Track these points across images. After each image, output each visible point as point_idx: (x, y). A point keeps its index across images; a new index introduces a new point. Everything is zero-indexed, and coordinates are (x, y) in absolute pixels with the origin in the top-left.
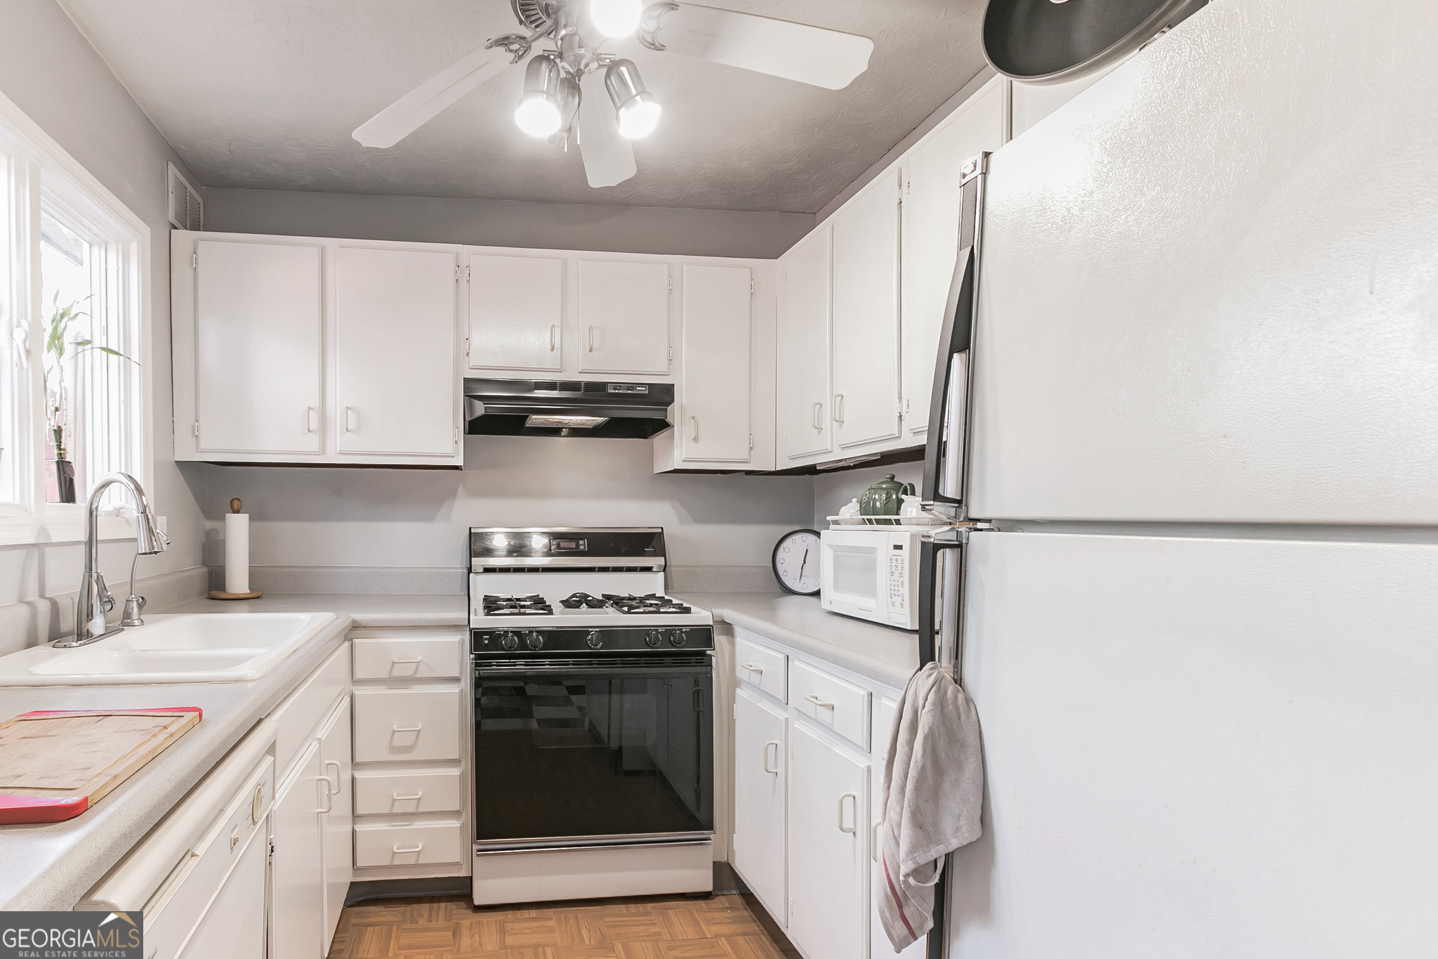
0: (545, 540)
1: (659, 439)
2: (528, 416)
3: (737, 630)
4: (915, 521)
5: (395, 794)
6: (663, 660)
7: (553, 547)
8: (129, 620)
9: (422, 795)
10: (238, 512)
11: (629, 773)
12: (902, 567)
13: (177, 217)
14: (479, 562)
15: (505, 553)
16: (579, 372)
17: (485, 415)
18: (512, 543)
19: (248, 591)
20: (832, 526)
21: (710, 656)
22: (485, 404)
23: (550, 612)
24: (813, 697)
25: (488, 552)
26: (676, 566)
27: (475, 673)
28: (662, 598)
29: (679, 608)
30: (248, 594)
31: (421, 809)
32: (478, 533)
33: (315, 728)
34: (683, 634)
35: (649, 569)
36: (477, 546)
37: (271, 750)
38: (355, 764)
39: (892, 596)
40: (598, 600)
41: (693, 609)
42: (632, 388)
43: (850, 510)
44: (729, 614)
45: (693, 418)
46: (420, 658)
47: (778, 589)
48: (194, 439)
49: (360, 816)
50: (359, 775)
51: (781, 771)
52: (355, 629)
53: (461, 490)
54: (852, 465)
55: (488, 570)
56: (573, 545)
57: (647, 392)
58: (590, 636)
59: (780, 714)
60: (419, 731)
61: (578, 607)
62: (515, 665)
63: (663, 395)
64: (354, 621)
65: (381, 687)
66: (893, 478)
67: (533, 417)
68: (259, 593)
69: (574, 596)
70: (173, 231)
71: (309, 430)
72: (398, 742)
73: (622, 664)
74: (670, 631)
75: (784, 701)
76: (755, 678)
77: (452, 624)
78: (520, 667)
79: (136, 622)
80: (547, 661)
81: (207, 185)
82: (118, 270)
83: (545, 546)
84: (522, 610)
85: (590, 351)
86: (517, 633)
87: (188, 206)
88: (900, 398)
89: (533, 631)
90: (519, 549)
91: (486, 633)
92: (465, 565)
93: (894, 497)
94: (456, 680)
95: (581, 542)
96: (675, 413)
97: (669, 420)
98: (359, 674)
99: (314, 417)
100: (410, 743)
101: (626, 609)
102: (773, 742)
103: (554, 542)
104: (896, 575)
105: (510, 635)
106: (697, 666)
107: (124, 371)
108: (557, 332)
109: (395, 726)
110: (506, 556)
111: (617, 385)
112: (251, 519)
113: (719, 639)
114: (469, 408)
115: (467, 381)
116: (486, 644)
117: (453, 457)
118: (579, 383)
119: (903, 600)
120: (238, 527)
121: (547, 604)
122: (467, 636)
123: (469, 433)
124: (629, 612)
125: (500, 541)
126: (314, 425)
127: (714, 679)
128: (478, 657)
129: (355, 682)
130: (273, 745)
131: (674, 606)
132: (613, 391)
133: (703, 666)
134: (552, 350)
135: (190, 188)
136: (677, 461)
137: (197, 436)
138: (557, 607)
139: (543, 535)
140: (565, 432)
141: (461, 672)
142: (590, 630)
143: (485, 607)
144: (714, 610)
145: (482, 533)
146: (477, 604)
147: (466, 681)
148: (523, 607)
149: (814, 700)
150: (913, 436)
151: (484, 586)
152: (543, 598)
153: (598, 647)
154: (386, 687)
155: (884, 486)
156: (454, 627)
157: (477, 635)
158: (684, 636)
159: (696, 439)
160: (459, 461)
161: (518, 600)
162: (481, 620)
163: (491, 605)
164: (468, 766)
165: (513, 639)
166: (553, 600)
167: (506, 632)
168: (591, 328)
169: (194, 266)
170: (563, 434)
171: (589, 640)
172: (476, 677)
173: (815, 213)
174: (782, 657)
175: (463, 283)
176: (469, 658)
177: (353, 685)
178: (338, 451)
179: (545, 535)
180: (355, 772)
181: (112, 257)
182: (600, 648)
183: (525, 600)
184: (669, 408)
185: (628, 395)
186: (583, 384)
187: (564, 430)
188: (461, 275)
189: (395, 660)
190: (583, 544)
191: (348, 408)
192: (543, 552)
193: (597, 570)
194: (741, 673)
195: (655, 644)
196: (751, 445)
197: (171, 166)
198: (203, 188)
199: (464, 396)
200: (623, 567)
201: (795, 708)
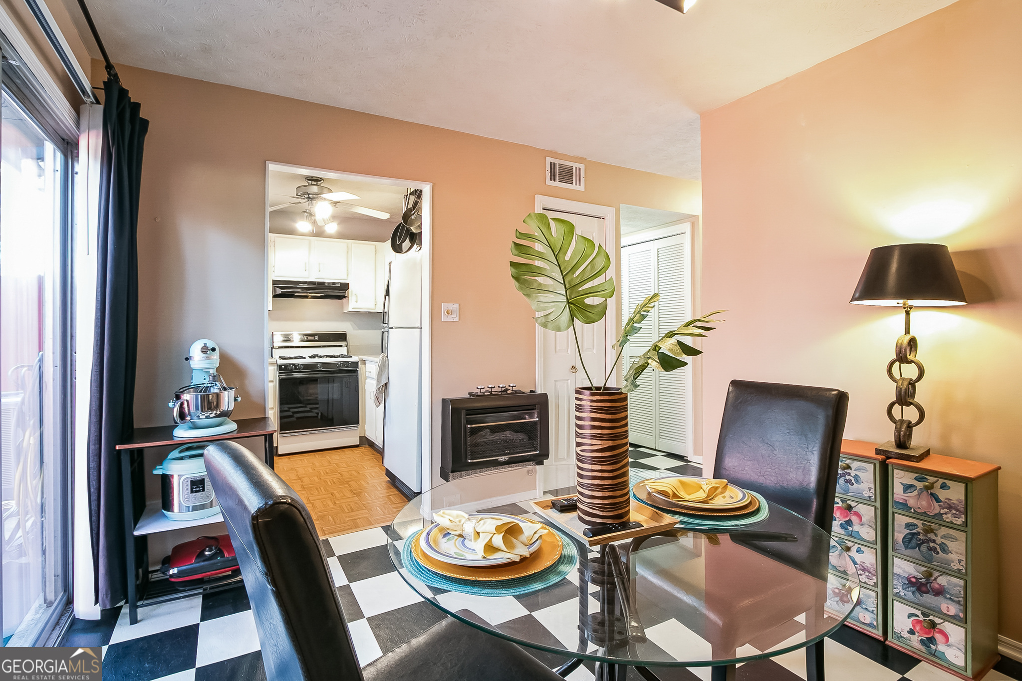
0: (301, 336)
1: (344, 300)
3: (367, 362)
7: (304, 339)
17: (280, 293)
21: (358, 370)
22: (280, 290)
23: (305, 359)
26: (350, 344)
28: (344, 354)
29: (350, 356)
32: (276, 334)
35: (341, 346)
40: (322, 355)
41: (354, 356)
42: (334, 284)
44: (364, 358)
45: (355, 294)
55: (279, 348)
56: (313, 338)
57: (339, 286)
61: (315, 358)
62: (294, 375)
63: (345, 287)
69: (313, 354)
74: (345, 363)
80: (304, 373)
83: (300, 339)
84: (294, 359)
85: (319, 271)
86: (293, 365)
89: (299, 365)
90: (289, 340)
91: (283, 365)
95: (316, 336)
96: (349, 293)
97: (347, 295)
103: (305, 337)
106: (353, 373)
108: (307, 265)
110: (284, 343)
111: (329, 283)
113: (361, 365)
114: (274, 290)
115: (274, 281)
116: (283, 369)
121: (303, 357)
122: (276, 367)
123: (274, 298)
128: (280, 373)
131: (348, 356)
132: (327, 285)
133: (356, 372)
134: (306, 271)
136: (350, 309)
138: (307, 358)
139: (299, 334)
141: (274, 379)
143: (280, 358)
144: (360, 357)
146: (277, 358)
147: (276, 381)
151: (278, 353)
152: (301, 355)
153: (321, 369)
156: (271, 364)
157: (279, 366)
158: (349, 364)
159: (356, 302)
160: (271, 307)
161: (292, 356)
162: (279, 362)
163: (282, 358)
164: (277, 409)
165: (292, 367)
166: (305, 355)
167: (290, 365)
168: (319, 264)
170: (309, 298)
171: (318, 366)
172: (280, 380)
176: (277, 374)
183: (295, 356)
184: (347, 291)
185: (333, 287)
186: (316, 282)
190: (316, 338)
192: (300, 341)
194: (368, 374)
195: (340, 368)
196: (376, 304)
199: (273, 286)
200: (332, 345)
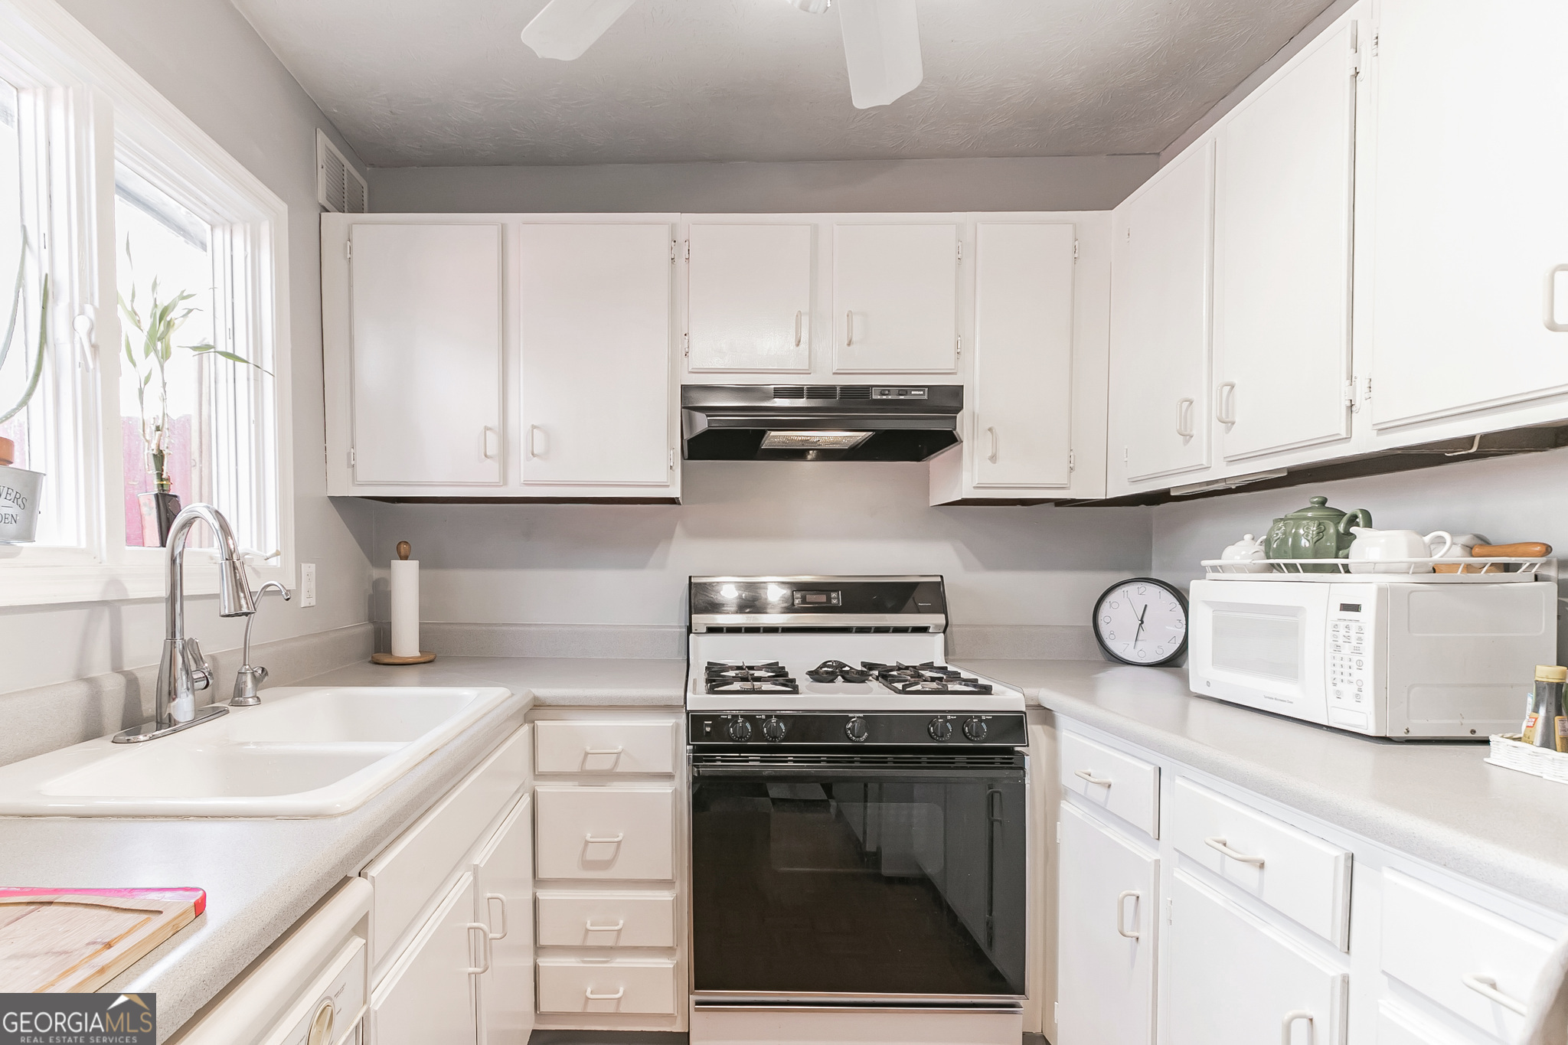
0: (785, 592)
1: (937, 462)
2: (763, 433)
3: (1062, 720)
4: (1383, 567)
5: (589, 922)
6: (953, 758)
7: (797, 601)
8: (241, 699)
9: (624, 924)
10: (406, 558)
11: (890, 880)
12: (1360, 639)
13: (328, 198)
14: (701, 620)
15: (734, 608)
16: (834, 373)
17: (708, 430)
18: (744, 595)
19: (418, 654)
20: (1210, 575)
21: (1022, 755)
22: (708, 416)
23: (795, 690)
24: (1218, 842)
25: (714, 607)
26: (959, 626)
27: (693, 770)
28: (943, 669)
29: (975, 686)
30: (418, 657)
31: (622, 943)
32: (700, 584)
33: (469, 851)
34: (983, 724)
35: (923, 630)
36: (700, 600)
37: (361, 927)
38: (537, 881)
39: (1338, 681)
40: (858, 672)
41: (996, 687)
42: (906, 393)
43: (1244, 551)
44: (1049, 697)
45: (990, 430)
46: (620, 748)
47: (1100, 656)
48: (350, 470)
49: (544, 947)
50: (544, 895)
51: (1145, 935)
52: (536, 709)
53: (678, 530)
54: (1233, 487)
55: (712, 630)
56: (823, 598)
57: (926, 397)
58: (851, 724)
59: (1148, 854)
60: (619, 843)
61: (832, 681)
62: (747, 761)
63: (949, 400)
64: (535, 698)
65: (570, 783)
66: (1324, 502)
67: (773, 433)
68: (431, 657)
69: (825, 665)
70: (324, 215)
71: (486, 456)
72: (592, 854)
73: (895, 762)
74: (963, 719)
75: (1152, 833)
76: (1099, 794)
77: (663, 703)
78: (753, 763)
79: (251, 701)
80: (791, 756)
81: (372, 165)
82: (246, 258)
83: (784, 599)
84: (757, 684)
85: (849, 345)
86: (750, 717)
87: (345, 186)
88: (1351, 377)
89: (771, 716)
90: (752, 604)
91: (709, 718)
92: (684, 623)
93: (1332, 531)
94: (669, 776)
95: (834, 595)
96: (963, 425)
97: (958, 431)
98: (542, 767)
99: (492, 439)
100: (608, 856)
101: (899, 686)
102: (1133, 892)
103: (798, 595)
104: (1347, 649)
105: (740, 720)
106: (1002, 768)
107: (255, 383)
108: (805, 320)
109: (589, 835)
110: (737, 613)
111: (884, 389)
112: (421, 567)
113: (1035, 731)
114: (687, 422)
115: (685, 388)
116: (708, 732)
117: (668, 486)
118: (833, 388)
119: (1360, 690)
120: (406, 576)
121: (790, 677)
122: (683, 720)
123: (689, 458)
124: (904, 691)
125: (729, 592)
126: (492, 450)
127: (1027, 786)
128: (697, 749)
129: (539, 776)
130: (365, 920)
131: (967, 682)
132: (879, 397)
133: (1011, 768)
134: (798, 345)
135: (348, 165)
136: (966, 490)
137: (353, 465)
138: (803, 681)
139: (783, 586)
140: (811, 455)
141: (675, 767)
142: (850, 715)
143: (708, 681)
144: (1026, 691)
145: (705, 584)
146: (699, 674)
147: (681, 778)
148: (759, 679)
149: (1221, 847)
150: (1378, 435)
151: (707, 650)
152: (784, 668)
153: (862, 739)
154: (576, 783)
155: (1310, 514)
156: (667, 708)
157: (696, 721)
158: (984, 726)
159: (993, 458)
160: (675, 492)
161: (751, 668)
162: (702, 700)
163: (716, 678)
164: (684, 888)
165: (744, 727)
166: (797, 671)
167: (735, 717)
168: (850, 315)
169: (349, 256)
170: (809, 457)
171: (849, 729)
172: (693, 776)
173: (1159, 154)
174: (1150, 770)
175: (681, 262)
176: (685, 750)
177: (535, 780)
178: (522, 481)
179: (787, 586)
180: (538, 890)
181: (238, 242)
182: (863, 739)
183: (760, 668)
184: (959, 416)
185: (900, 401)
186: (838, 389)
187: (811, 452)
188: (678, 253)
189: (588, 749)
190: (836, 598)
191: (534, 427)
192: (785, 608)
193: (854, 630)
194: (1067, 779)
195: (942, 736)
196: (1072, 465)
197: (321, 135)
198: (368, 169)
199: (682, 408)
200: (889, 628)
201: (1175, 849)
